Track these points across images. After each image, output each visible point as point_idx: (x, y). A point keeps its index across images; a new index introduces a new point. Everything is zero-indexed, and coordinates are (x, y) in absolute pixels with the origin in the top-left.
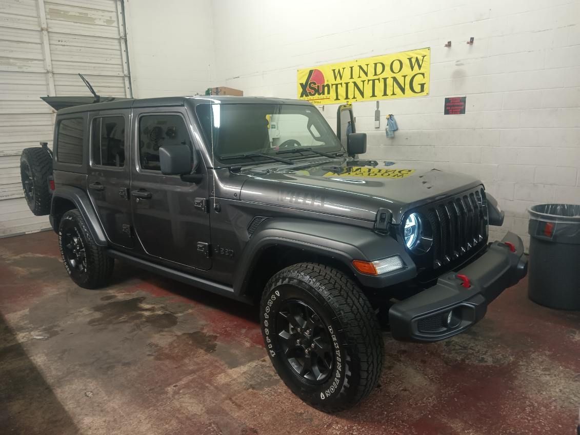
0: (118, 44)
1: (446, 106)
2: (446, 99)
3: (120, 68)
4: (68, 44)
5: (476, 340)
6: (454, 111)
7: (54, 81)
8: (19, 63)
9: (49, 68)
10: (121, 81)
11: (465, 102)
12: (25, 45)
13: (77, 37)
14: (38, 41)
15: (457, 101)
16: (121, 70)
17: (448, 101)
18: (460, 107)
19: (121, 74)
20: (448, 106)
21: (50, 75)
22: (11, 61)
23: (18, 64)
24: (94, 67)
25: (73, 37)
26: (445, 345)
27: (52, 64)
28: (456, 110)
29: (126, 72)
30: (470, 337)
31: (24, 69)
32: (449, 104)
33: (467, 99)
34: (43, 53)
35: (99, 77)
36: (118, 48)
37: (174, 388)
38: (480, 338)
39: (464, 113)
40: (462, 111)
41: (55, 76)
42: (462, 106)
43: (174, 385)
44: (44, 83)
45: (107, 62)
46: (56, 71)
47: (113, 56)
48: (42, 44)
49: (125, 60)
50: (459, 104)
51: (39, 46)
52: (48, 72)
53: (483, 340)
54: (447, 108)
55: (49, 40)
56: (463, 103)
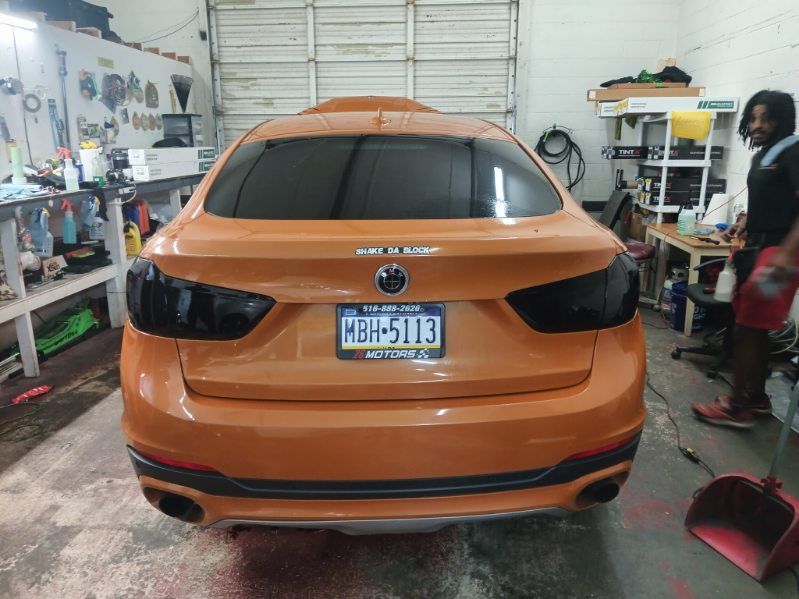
0: (508, 11)
3: (504, 47)
4: (439, 19)
7: (415, 70)
8: (379, 50)
9: (410, 54)
10: (505, 67)
12: (387, 25)
13: (450, 8)
14: (402, 19)
16: (506, 50)
19: (506, 56)
21: (410, 63)
22: (370, 47)
23: (377, 52)
24: (470, 49)
25: (448, 8)
27: (415, 49)
29: (512, 53)
31: (382, 58)
34: (406, 35)
35: (475, 63)
36: (507, 17)
41: (418, 64)
44: (403, 74)
45: (489, 40)
46: (417, 58)
47: (497, 30)
48: (406, 22)
49: (513, 35)
51: (403, 25)
52: (408, 60)
55: (415, 16)
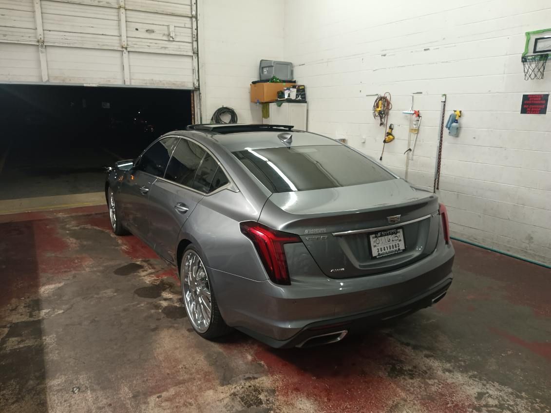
1: (523, 104)
2: (524, 96)
5: (518, 397)
6: (532, 110)
11: (547, 100)
15: (537, 99)
17: (526, 98)
18: (541, 106)
20: (527, 104)
26: (476, 398)
28: (535, 109)
30: (510, 390)
32: (528, 102)
33: (549, 96)
37: (157, 399)
38: (523, 394)
39: (544, 112)
40: (543, 111)
42: (542, 104)
43: (158, 395)
50: (539, 102)
53: (526, 399)
54: (525, 106)
56: (544, 102)
